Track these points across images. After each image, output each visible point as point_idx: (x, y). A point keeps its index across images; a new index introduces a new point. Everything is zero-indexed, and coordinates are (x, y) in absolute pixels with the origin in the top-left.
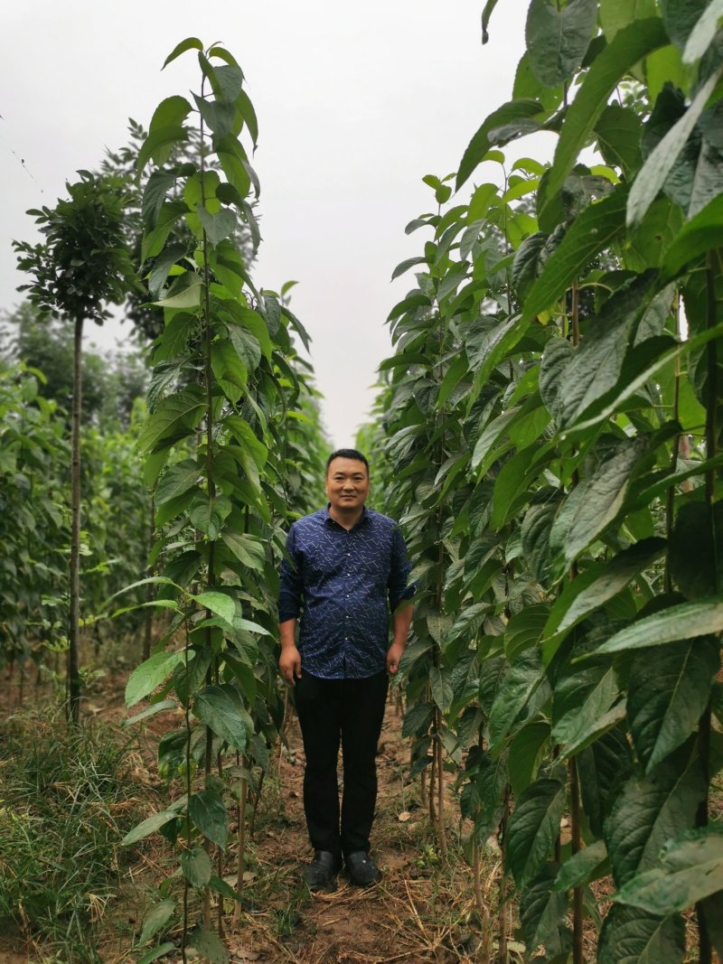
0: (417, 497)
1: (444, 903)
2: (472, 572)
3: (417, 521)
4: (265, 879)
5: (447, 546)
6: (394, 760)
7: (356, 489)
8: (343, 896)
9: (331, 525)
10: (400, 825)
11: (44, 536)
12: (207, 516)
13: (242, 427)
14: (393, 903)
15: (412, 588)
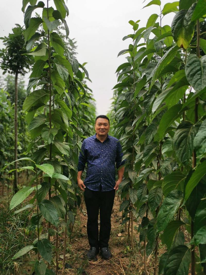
0: (126, 131)
1: (133, 267)
2: (146, 157)
3: (125, 140)
4: (74, 256)
5: (135, 148)
6: (117, 215)
7: (105, 129)
8: (99, 263)
9: (96, 140)
10: (118, 238)
11: (9, 144)
12: (48, 135)
13: (62, 103)
14: (116, 266)
15: (124, 162)
